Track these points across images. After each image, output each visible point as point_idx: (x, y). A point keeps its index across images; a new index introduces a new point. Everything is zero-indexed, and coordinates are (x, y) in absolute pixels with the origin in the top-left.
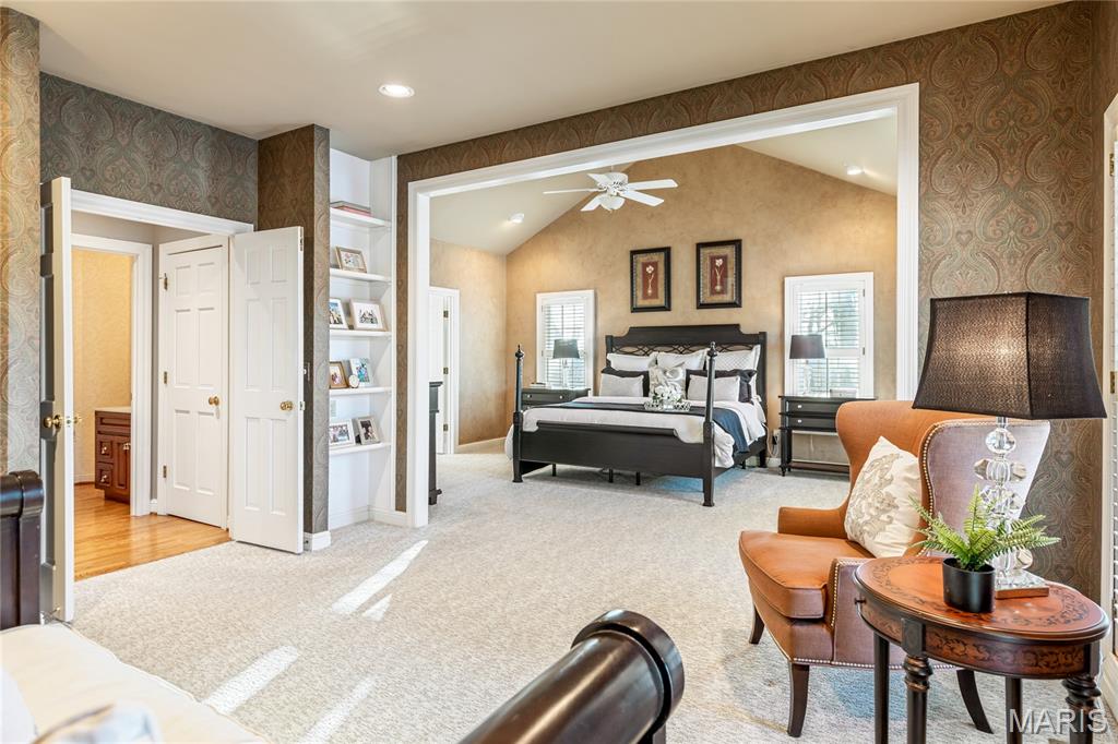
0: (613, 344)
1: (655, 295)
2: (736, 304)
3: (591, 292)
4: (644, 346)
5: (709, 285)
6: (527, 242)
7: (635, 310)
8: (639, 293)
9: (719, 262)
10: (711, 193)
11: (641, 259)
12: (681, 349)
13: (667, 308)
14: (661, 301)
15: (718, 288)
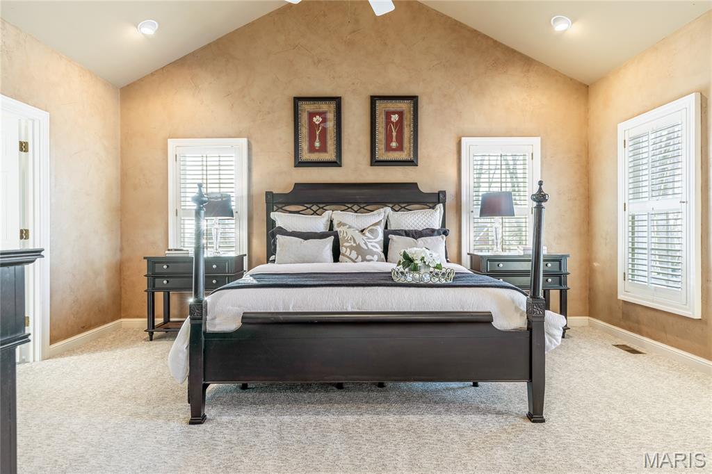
0: (275, 201)
1: (323, 149)
2: (412, 163)
3: (244, 141)
4: (313, 203)
5: (384, 141)
6: (152, 74)
7: (300, 164)
8: (304, 145)
9: (395, 118)
10: (385, 44)
11: (307, 107)
12: (356, 208)
13: (336, 163)
14: (330, 156)
15: (394, 144)
